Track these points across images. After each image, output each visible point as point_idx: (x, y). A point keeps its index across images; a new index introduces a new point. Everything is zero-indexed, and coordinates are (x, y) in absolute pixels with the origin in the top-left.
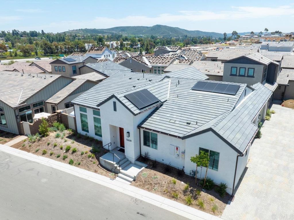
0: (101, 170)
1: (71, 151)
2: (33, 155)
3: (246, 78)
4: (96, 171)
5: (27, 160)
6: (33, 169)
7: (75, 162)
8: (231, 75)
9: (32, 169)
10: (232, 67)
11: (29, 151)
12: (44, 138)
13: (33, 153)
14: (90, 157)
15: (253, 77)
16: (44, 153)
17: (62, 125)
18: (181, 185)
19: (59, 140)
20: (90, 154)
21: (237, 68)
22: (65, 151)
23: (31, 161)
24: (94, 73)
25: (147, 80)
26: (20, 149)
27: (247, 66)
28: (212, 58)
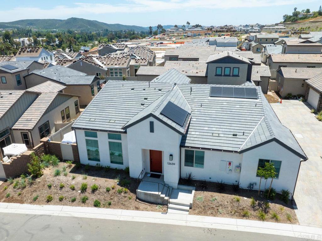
0: (142, 205)
1: (89, 190)
2: (32, 205)
3: (231, 78)
4: (137, 208)
5: (27, 215)
6: (49, 225)
7: (102, 203)
8: (216, 75)
9: (47, 227)
10: (217, 68)
11: (21, 202)
12: (38, 180)
13: (31, 203)
14: (120, 192)
15: (238, 76)
16: (49, 200)
17: (54, 157)
18: (246, 201)
19: (62, 177)
20: (119, 188)
21: (222, 68)
22: (80, 192)
23: (35, 215)
24: (49, 82)
25: (155, 89)
26: (4, 201)
27: (232, 65)
28: (170, 57)
